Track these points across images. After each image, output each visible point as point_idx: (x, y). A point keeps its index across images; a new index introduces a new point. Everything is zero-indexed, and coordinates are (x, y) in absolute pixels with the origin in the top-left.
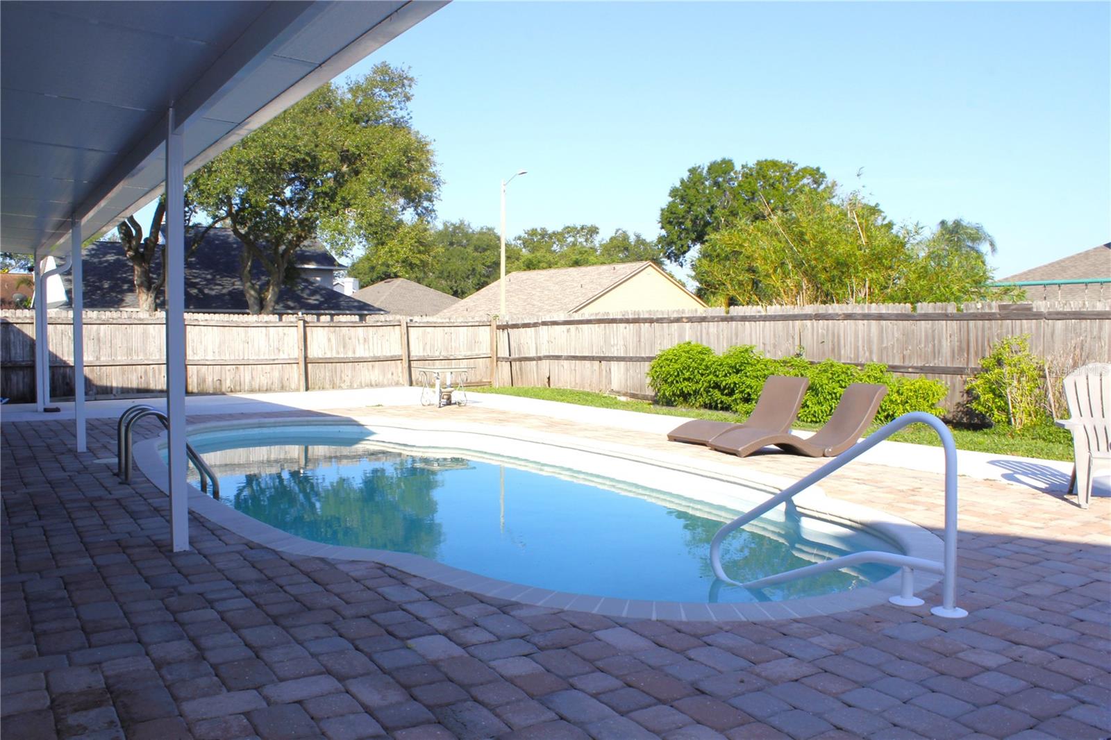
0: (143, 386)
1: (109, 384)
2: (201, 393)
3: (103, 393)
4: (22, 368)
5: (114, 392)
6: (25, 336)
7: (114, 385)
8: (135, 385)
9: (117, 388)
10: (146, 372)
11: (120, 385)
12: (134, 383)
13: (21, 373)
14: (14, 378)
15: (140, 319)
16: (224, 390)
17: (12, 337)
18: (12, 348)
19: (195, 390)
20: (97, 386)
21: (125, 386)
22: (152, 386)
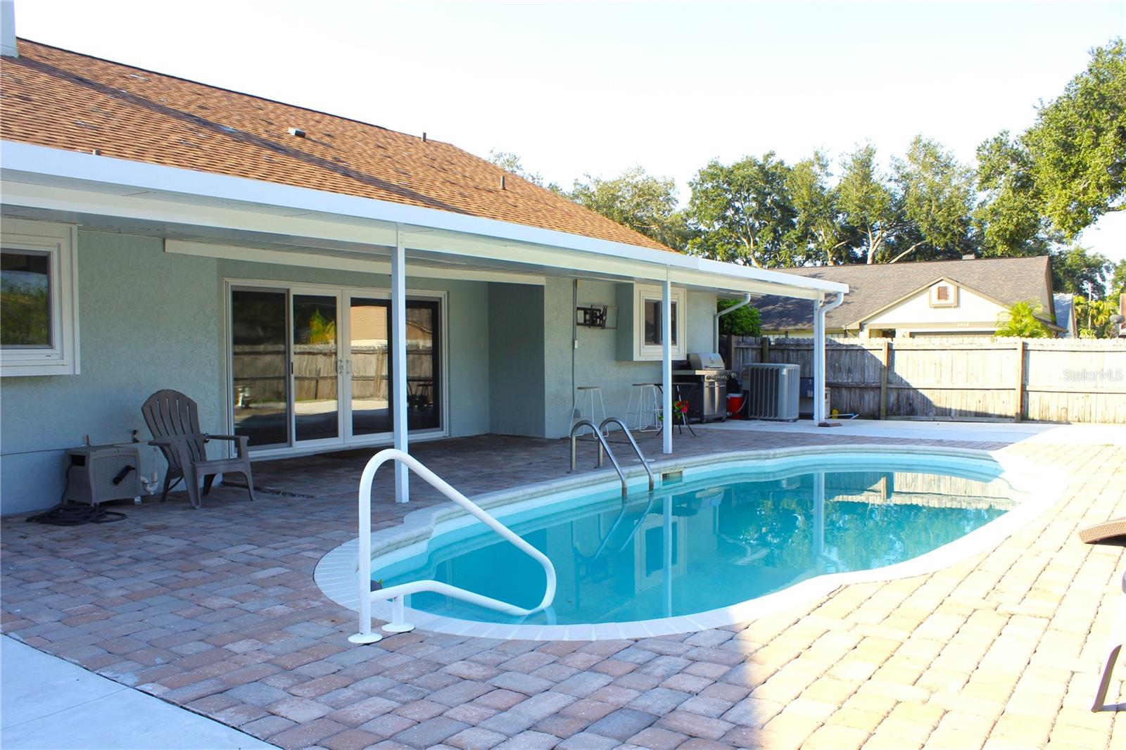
0: (981, 410)
1: (948, 407)
2: (1043, 421)
3: (942, 415)
4: (873, 388)
5: (953, 414)
6: (877, 360)
7: (953, 408)
8: (973, 409)
9: (956, 410)
10: (984, 396)
11: (959, 408)
12: (973, 407)
13: (872, 393)
14: (866, 397)
15: (981, 345)
16: (1069, 419)
17: (866, 361)
18: (866, 371)
19: (1037, 418)
20: (937, 408)
21: (963, 409)
22: (991, 411)
